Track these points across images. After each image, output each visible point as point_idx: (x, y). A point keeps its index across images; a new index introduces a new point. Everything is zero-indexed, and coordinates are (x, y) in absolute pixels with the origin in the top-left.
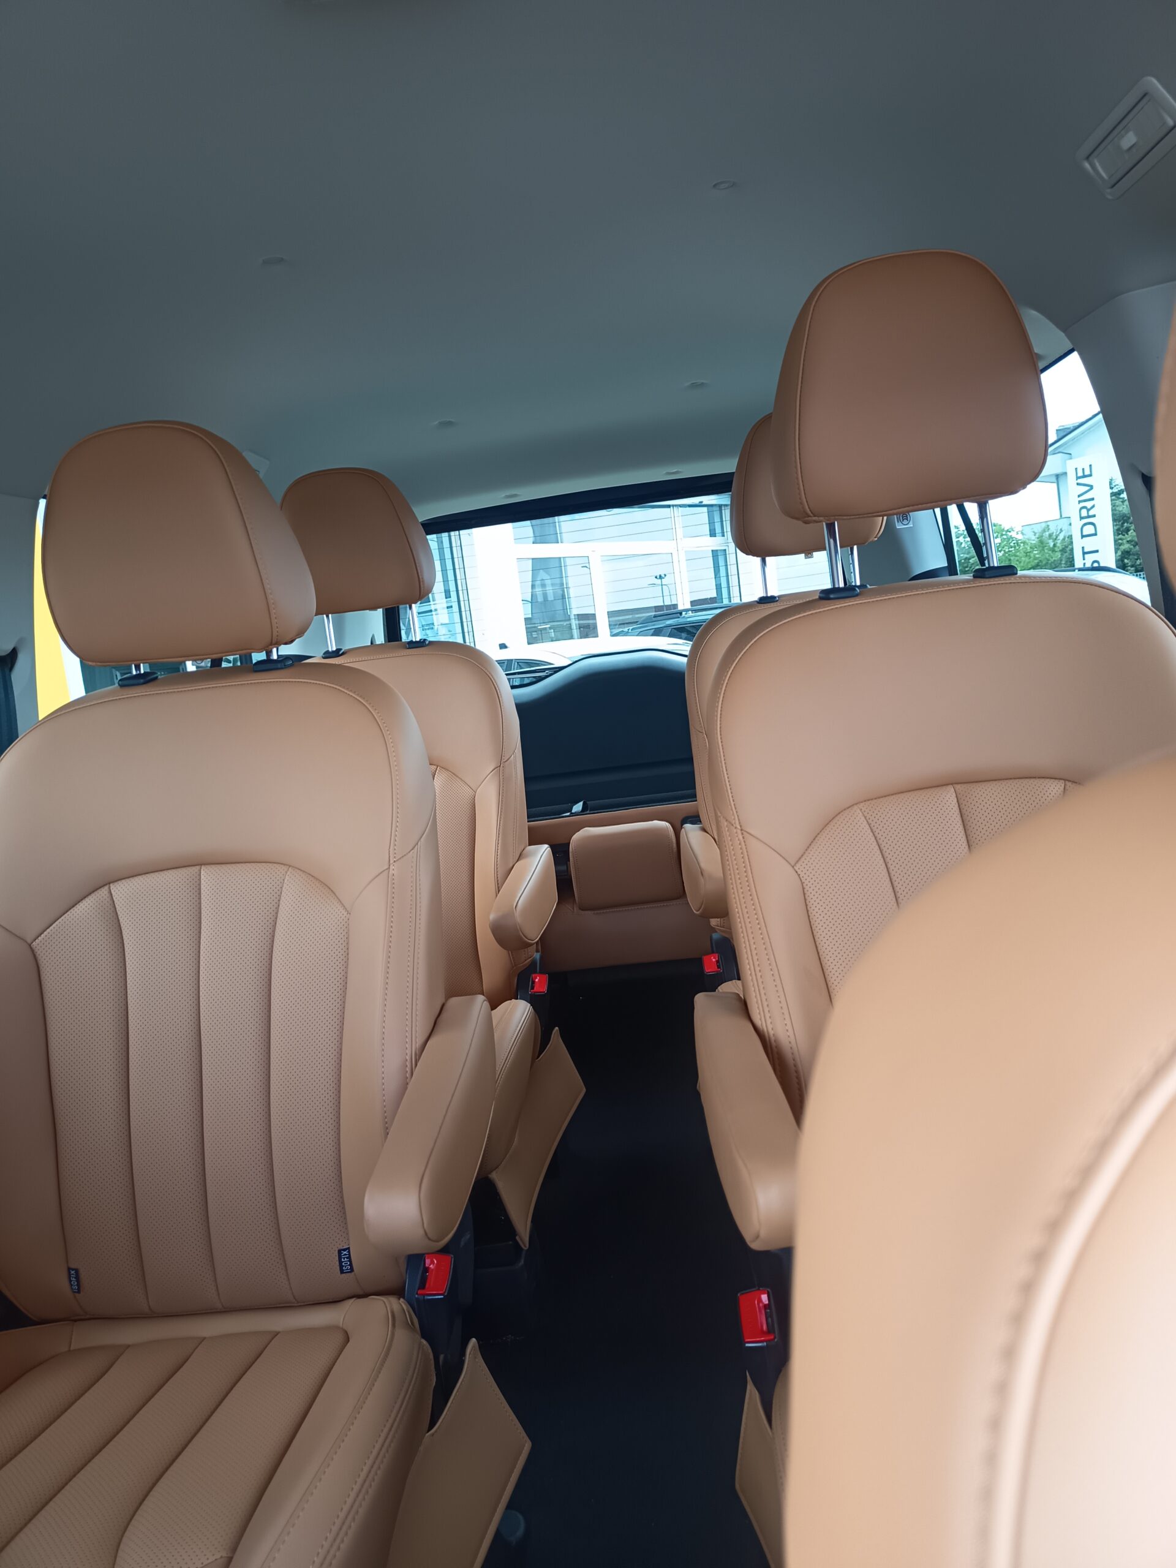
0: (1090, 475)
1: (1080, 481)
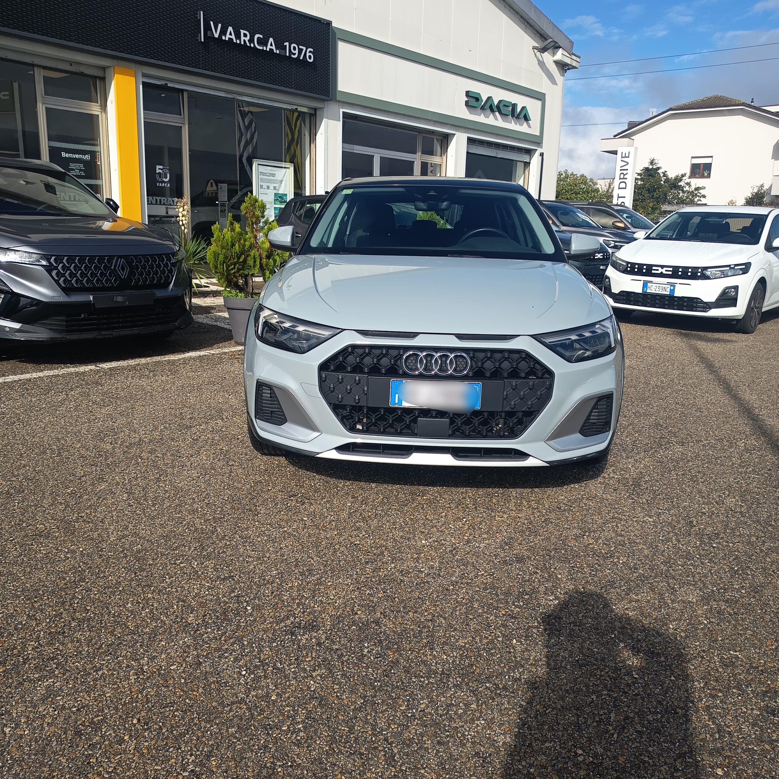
0: (628, 157)
1: (623, 159)
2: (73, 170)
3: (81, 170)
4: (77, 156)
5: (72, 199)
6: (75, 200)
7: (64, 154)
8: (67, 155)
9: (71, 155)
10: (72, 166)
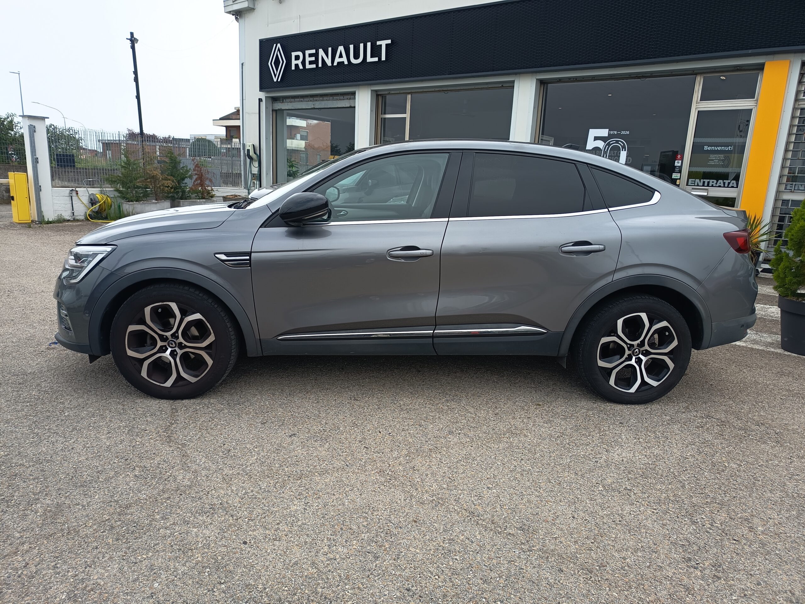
2: (713, 160)
3: (719, 160)
4: (719, 148)
5: (706, 184)
6: (708, 186)
7: (706, 148)
8: (709, 148)
9: (713, 148)
10: (712, 157)
